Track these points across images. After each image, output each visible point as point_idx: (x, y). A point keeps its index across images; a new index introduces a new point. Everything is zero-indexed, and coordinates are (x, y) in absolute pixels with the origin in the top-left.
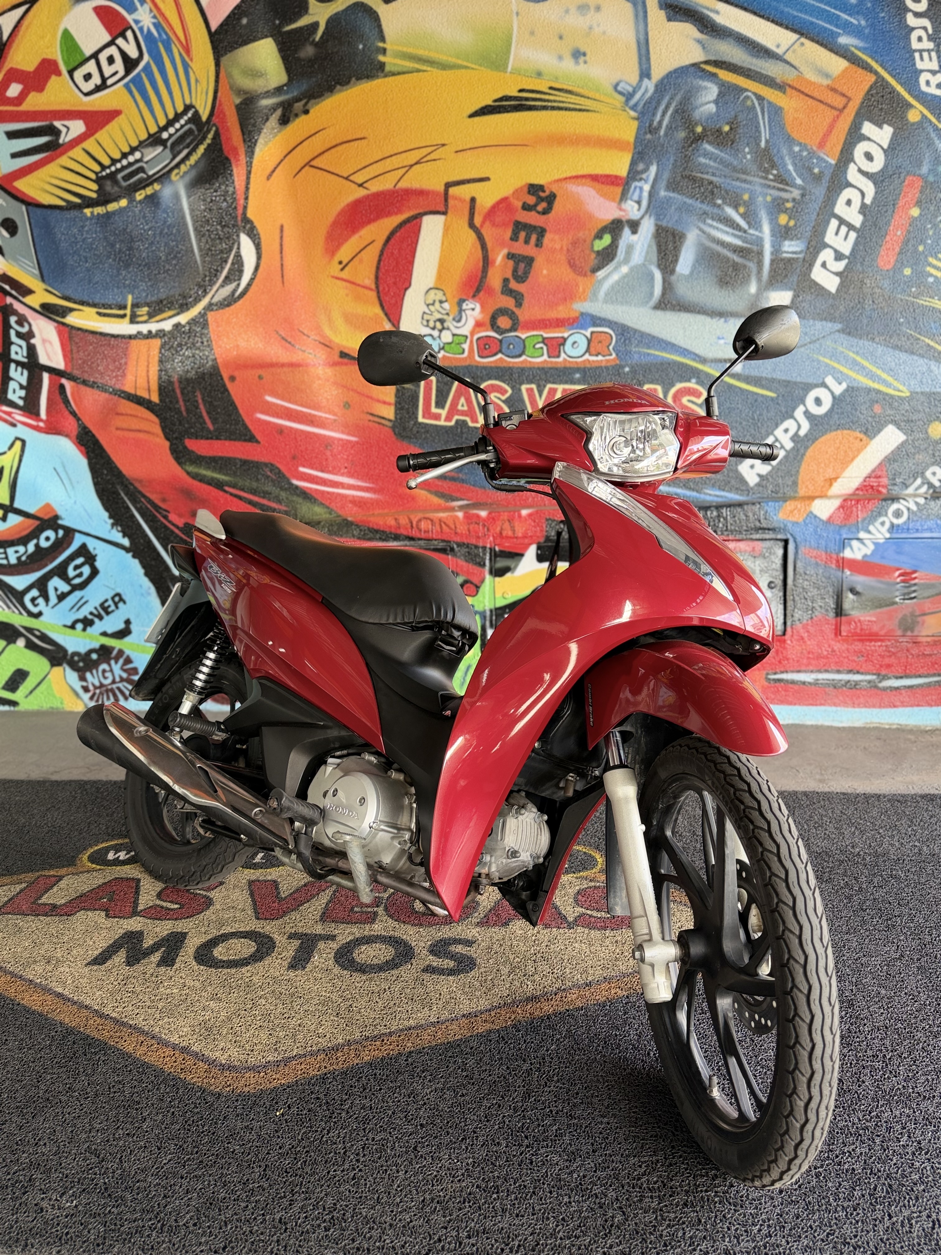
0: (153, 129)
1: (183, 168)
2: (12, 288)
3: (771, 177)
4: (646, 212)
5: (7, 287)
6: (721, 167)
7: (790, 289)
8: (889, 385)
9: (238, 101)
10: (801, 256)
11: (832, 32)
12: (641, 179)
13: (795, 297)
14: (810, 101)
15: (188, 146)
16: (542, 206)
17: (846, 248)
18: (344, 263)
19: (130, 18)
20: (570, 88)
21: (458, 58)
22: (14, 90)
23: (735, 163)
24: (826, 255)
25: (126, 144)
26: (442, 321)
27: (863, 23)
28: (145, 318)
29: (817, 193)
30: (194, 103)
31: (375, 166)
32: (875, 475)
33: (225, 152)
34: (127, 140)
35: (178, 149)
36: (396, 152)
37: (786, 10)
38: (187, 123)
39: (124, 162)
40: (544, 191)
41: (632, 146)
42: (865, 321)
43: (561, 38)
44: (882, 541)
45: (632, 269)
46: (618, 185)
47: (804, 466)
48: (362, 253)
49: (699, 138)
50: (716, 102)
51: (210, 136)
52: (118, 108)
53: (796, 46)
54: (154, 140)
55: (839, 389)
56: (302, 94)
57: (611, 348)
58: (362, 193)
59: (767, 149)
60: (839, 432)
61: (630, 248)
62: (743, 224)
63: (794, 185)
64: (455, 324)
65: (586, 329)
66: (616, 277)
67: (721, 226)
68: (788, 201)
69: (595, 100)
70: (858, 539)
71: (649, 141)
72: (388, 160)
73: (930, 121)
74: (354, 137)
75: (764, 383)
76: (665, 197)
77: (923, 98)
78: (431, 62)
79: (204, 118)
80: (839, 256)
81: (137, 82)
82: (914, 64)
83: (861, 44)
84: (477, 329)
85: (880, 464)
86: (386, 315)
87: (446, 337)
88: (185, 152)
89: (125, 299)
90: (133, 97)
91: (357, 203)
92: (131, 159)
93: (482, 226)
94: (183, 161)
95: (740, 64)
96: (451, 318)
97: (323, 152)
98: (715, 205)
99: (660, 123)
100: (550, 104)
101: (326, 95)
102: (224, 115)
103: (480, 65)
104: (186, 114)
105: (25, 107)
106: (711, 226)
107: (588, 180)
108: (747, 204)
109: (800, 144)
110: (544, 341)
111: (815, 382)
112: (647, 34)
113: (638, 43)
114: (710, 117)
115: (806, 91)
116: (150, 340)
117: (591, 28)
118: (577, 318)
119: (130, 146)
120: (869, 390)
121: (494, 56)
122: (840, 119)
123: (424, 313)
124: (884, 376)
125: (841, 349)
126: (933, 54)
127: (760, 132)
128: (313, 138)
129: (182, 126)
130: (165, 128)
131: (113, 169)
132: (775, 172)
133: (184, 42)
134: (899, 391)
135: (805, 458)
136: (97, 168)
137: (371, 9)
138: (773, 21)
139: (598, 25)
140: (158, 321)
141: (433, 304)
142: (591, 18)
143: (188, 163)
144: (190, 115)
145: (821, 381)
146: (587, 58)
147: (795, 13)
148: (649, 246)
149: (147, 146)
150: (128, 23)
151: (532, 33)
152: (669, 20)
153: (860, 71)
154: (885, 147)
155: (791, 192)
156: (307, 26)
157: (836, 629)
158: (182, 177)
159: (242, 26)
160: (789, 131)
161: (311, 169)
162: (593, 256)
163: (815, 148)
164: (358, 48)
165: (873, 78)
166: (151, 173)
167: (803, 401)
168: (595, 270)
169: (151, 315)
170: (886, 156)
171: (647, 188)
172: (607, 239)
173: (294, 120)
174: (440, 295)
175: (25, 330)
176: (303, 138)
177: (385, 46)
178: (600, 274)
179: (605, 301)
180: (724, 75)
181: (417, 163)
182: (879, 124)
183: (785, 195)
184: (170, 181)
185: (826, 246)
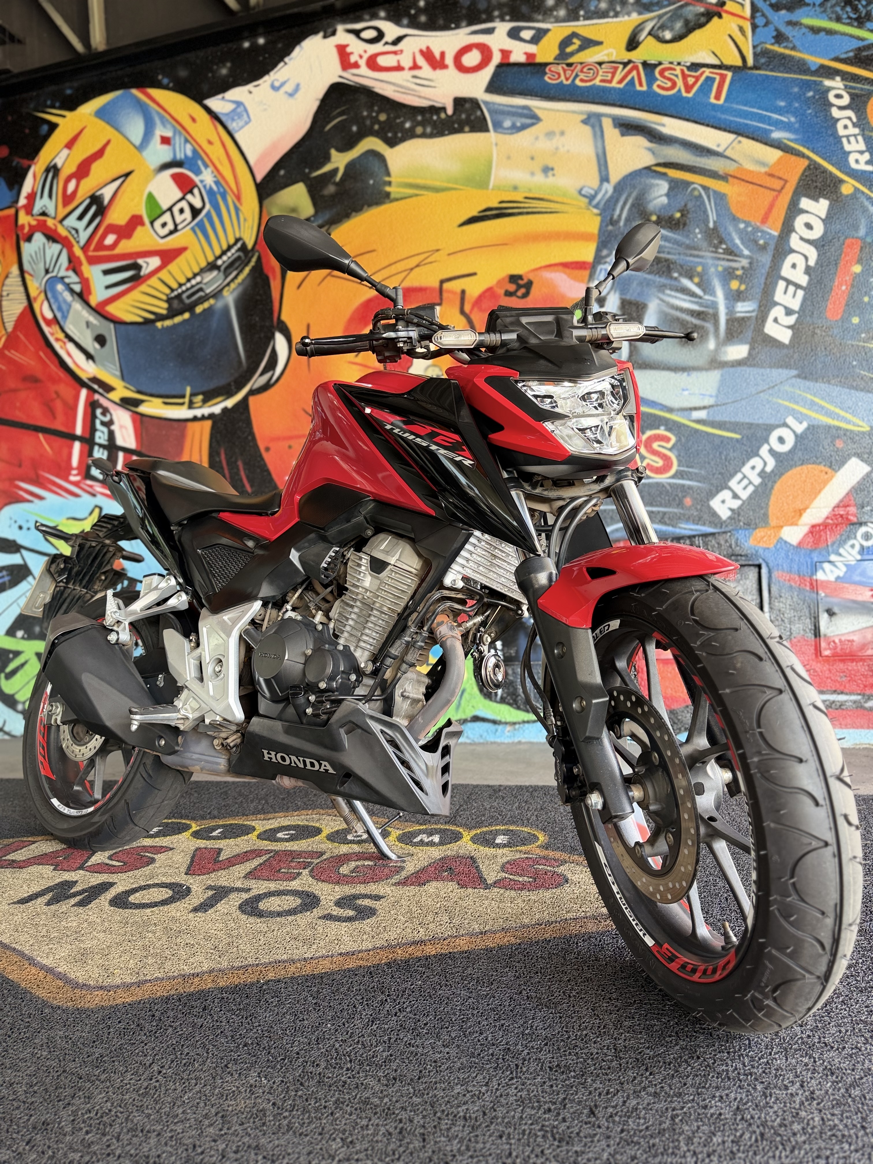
0: (211, 258)
1: (233, 286)
2: (100, 386)
3: (721, 251)
4: (612, 289)
5: (96, 387)
6: (675, 246)
7: (746, 343)
8: (849, 422)
10: (754, 314)
11: (766, 130)
12: (605, 263)
13: (752, 349)
14: (751, 186)
15: (237, 269)
16: (521, 292)
17: (795, 304)
19: (196, 179)
20: (541, 196)
21: (449, 182)
22: (110, 239)
23: (688, 242)
24: (777, 312)
25: (190, 271)
27: (793, 119)
28: (200, 404)
29: (764, 260)
30: (242, 236)
32: (843, 504)
33: (266, 273)
34: (191, 268)
35: (229, 271)
36: (399, 258)
37: (723, 116)
38: (236, 251)
39: (188, 285)
40: (523, 280)
41: (597, 237)
42: (820, 366)
43: (532, 158)
44: (853, 563)
46: (585, 268)
47: (773, 498)
50: (668, 195)
51: (254, 259)
52: (185, 246)
53: (734, 144)
54: (212, 266)
55: (800, 428)
56: (325, 222)
59: (715, 229)
60: (804, 467)
62: (698, 291)
63: (742, 256)
67: (679, 295)
68: (737, 269)
69: (563, 203)
70: (830, 562)
71: (611, 232)
72: (393, 267)
73: (863, 193)
74: (366, 251)
75: (728, 426)
76: (628, 276)
77: (854, 174)
78: (427, 188)
79: (250, 247)
80: (789, 312)
81: (201, 226)
82: (842, 148)
83: (792, 136)
85: (847, 494)
88: (234, 273)
89: (185, 390)
90: (197, 236)
91: (369, 302)
92: (193, 282)
93: (471, 312)
94: (233, 280)
95: (686, 163)
98: (672, 278)
99: (620, 216)
100: (527, 210)
103: (468, 186)
104: (236, 245)
105: (118, 250)
106: (670, 296)
107: (560, 268)
108: (700, 275)
109: (744, 222)
111: (777, 423)
112: (604, 148)
113: (598, 156)
114: (664, 207)
115: (747, 179)
116: (203, 422)
117: (557, 149)
119: (193, 273)
120: (829, 428)
121: (478, 178)
122: (780, 198)
124: (842, 413)
125: (798, 392)
126: (860, 138)
127: (708, 216)
129: (233, 255)
130: (220, 257)
131: (180, 291)
132: (724, 246)
133: (236, 192)
134: (859, 426)
135: (774, 492)
136: (167, 291)
137: (379, 154)
138: (712, 127)
139: (563, 146)
140: (210, 406)
142: (557, 141)
143: (236, 281)
145: (782, 422)
146: (555, 172)
147: (732, 118)
149: (206, 271)
150: (195, 183)
151: (509, 158)
152: (623, 135)
153: (793, 158)
154: (823, 216)
155: (740, 262)
156: (330, 171)
157: (816, 649)
158: (232, 293)
159: (280, 176)
160: (734, 212)
161: (332, 278)
163: (758, 224)
164: (369, 184)
165: (806, 163)
166: (208, 291)
167: (766, 440)
169: (205, 401)
170: (825, 225)
175: (106, 419)
177: (390, 179)
180: (673, 173)
181: (418, 266)
182: (815, 198)
183: (734, 265)
184: (223, 297)
185: (776, 304)
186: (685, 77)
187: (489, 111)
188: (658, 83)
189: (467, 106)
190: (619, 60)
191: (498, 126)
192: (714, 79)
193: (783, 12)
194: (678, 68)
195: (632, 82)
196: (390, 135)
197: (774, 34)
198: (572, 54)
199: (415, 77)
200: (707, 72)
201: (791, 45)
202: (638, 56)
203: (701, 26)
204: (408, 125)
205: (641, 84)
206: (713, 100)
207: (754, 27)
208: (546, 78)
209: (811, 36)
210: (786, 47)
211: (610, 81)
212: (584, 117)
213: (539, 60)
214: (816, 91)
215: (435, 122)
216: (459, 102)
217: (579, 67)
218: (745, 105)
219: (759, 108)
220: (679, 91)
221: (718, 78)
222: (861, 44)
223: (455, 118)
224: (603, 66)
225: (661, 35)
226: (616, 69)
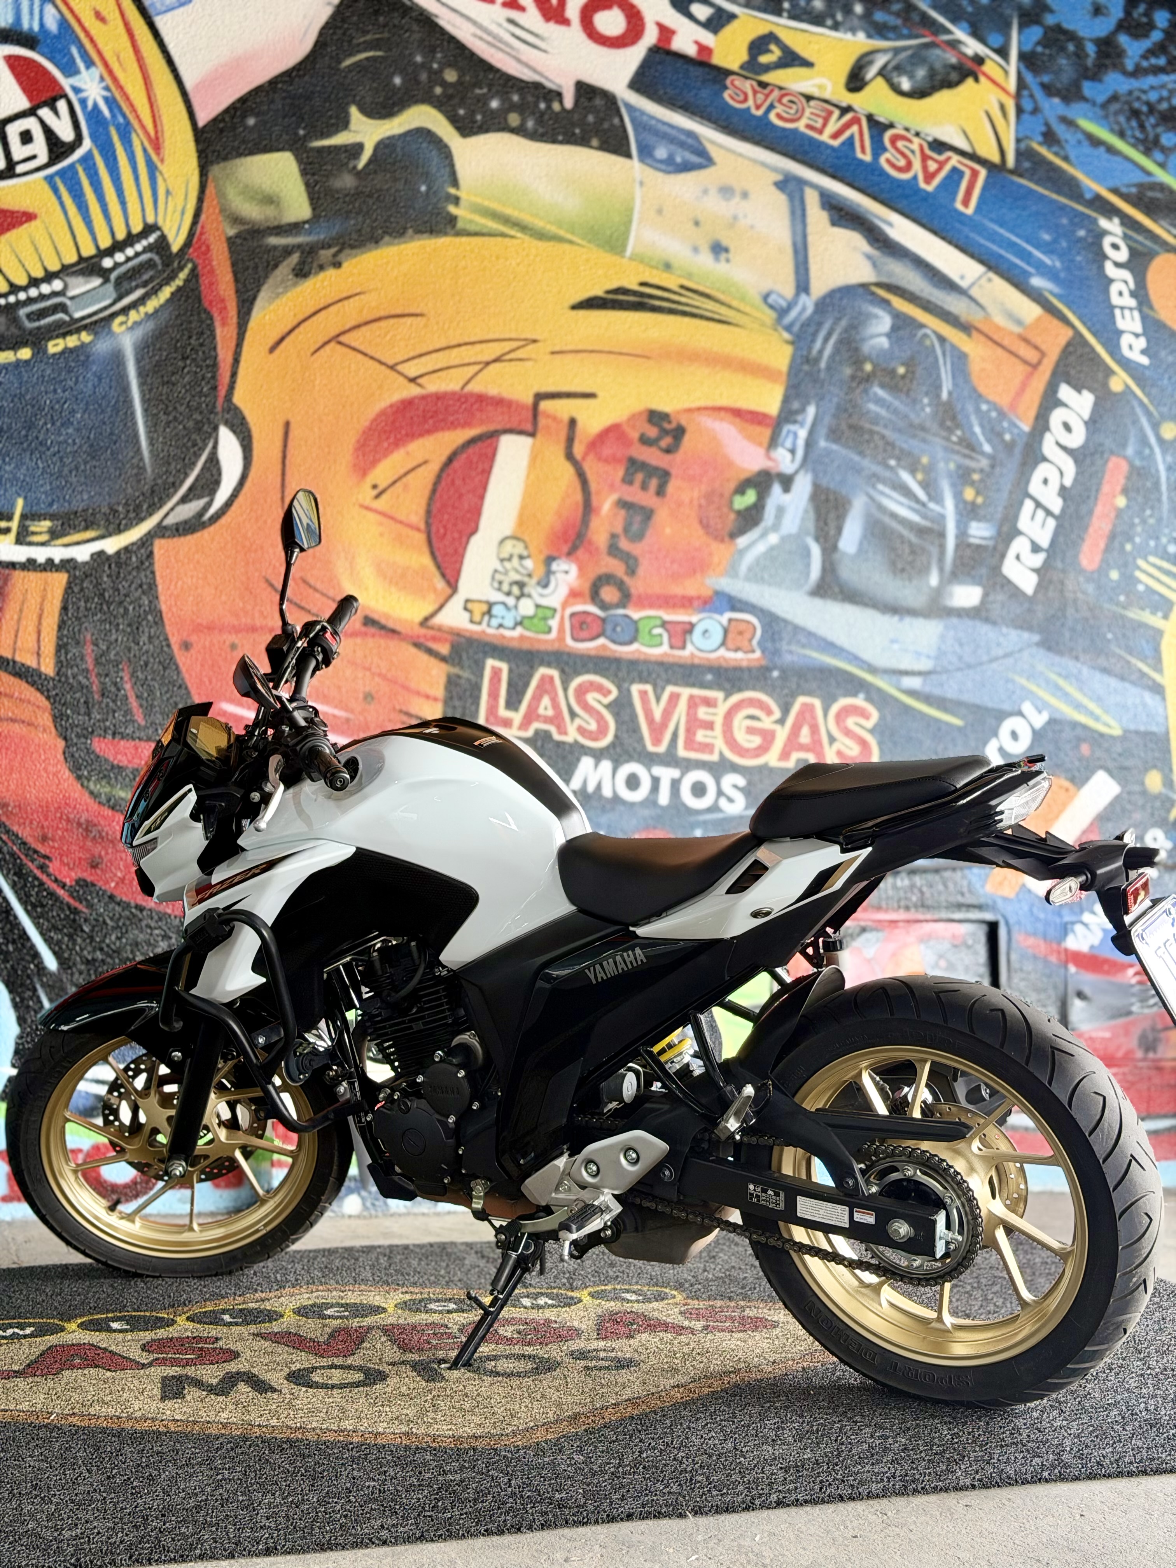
0: (88, 250)
1: (133, 316)
3: (954, 439)
4: (802, 465)
6: (893, 417)
7: (979, 584)
8: (1097, 719)
9: (231, 232)
10: (991, 543)
11: (1024, 270)
12: (795, 422)
13: (986, 595)
14: (1000, 351)
15: (145, 284)
16: (666, 442)
17: (1044, 538)
18: (380, 488)
19: (64, 82)
20: (707, 291)
21: (560, 227)
23: (912, 416)
24: (1020, 545)
25: (39, 265)
26: (521, 585)
27: (1058, 264)
28: (44, 538)
29: (1009, 465)
30: (160, 223)
31: (434, 355)
33: (206, 304)
35: (126, 285)
36: (467, 340)
37: (972, 235)
38: (145, 250)
39: (33, 292)
40: (670, 422)
41: (784, 378)
42: (1067, 634)
43: (697, 223)
45: (783, 539)
46: (767, 425)
48: (410, 477)
49: (868, 379)
50: (888, 335)
51: (183, 275)
52: (31, 210)
53: (983, 281)
54: (89, 266)
55: (1040, 720)
56: (332, 239)
57: (755, 642)
58: (414, 391)
59: (949, 403)
61: (781, 511)
62: (921, 494)
63: (983, 453)
64: (540, 590)
65: (721, 613)
66: (761, 548)
67: (895, 495)
68: (974, 471)
69: (738, 310)
70: (1084, 922)
71: (807, 373)
72: (456, 351)
73: (1135, 394)
74: (407, 311)
75: (947, 705)
76: (826, 449)
77: (1126, 364)
78: (523, 228)
79: (175, 248)
80: (1036, 548)
81: (69, 178)
82: (1114, 323)
83: (1056, 290)
84: (571, 600)
85: (1092, 823)
86: (439, 567)
87: (526, 607)
88: (139, 293)
89: (13, 505)
90: (59, 198)
91: (407, 404)
92: (45, 289)
93: (584, 459)
94: (134, 305)
95: (917, 292)
96: (533, 581)
97: (358, 327)
98: (888, 466)
99: (821, 352)
100: (680, 308)
101: (368, 245)
102: (208, 247)
103: (589, 241)
104: (146, 237)
106: (882, 493)
107: (728, 415)
108: (926, 470)
109: (988, 402)
110: (664, 624)
111: (1010, 708)
112: (805, 236)
113: (795, 244)
114: (882, 353)
115: (995, 337)
116: (49, 575)
117: (735, 218)
118: (711, 598)
119: (46, 270)
120: (1075, 725)
121: (608, 233)
122: (1034, 378)
123: (496, 571)
124: (1092, 706)
125: (1040, 668)
126: (1136, 314)
127: (941, 382)
128: (346, 302)
129: (137, 254)
130: (109, 252)
131: (12, 299)
132: (959, 433)
133: (152, 133)
134: (1109, 727)
137: (440, 141)
138: (957, 246)
139: (745, 216)
140: (66, 545)
141: (510, 559)
142: (735, 205)
143: (142, 309)
144: (152, 239)
145: (1016, 708)
146: (731, 256)
147: (982, 241)
148: (806, 511)
149: (74, 274)
150: (61, 88)
151: (660, 211)
152: (834, 223)
153: (1055, 322)
154: (1086, 417)
155: (978, 461)
156: (346, 146)
158: (131, 329)
159: (246, 127)
160: (976, 384)
161: (339, 347)
162: (732, 516)
163: (1006, 409)
164: (419, 191)
165: (1070, 333)
166: (77, 315)
167: (996, 734)
168: (733, 535)
169: (54, 535)
170: (1087, 429)
171: (803, 434)
172: (750, 497)
173: (317, 273)
174: (519, 549)
176: (330, 301)
177: (458, 193)
178: (742, 541)
179: (747, 579)
180: (898, 303)
181: (497, 360)
182: (1078, 389)
183: (972, 464)
184: (110, 332)
185: (1019, 533)
186: (925, 158)
187: (633, 121)
188: (887, 155)
189: (598, 102)
190: (834, 99)
191: (646, 153)
192: (961, 174)
193: (1056, 100)
194: (916, 140)
195: (850, 141)
196: (461, 112)
197: (1043, 129)
198: (767, 68)
199: (511, 21)
200: (955, 160)
201: (1062, 153)
202: (861, 102)
203: (950, 85)
204: (494, 104)
205: (863, 151)
206: (959, 206)
207: (1020, 111)
208: (726, 95)
209: (1087, 149)
210: (1056, 154)
211: (820, 132)
212: (779, 177)
213: (717, 60)
214: (1089, 231)
215: (542, 114)
216: (584, 90)
217: (776, 93)
218: (1001, 226)
219: (1017, 235)
220: (915, 177)
221: (968, 173)
222: (1146, 179)
223: (576, 117)
224: (812, 103)
225: (896, 80)
226: (830, 113)
